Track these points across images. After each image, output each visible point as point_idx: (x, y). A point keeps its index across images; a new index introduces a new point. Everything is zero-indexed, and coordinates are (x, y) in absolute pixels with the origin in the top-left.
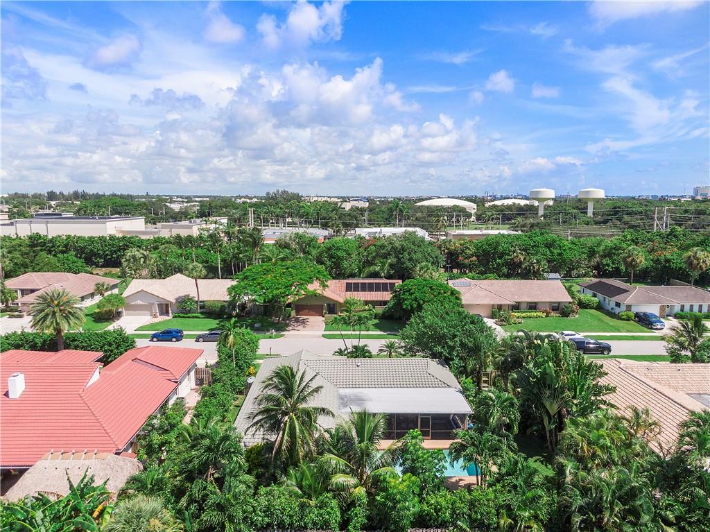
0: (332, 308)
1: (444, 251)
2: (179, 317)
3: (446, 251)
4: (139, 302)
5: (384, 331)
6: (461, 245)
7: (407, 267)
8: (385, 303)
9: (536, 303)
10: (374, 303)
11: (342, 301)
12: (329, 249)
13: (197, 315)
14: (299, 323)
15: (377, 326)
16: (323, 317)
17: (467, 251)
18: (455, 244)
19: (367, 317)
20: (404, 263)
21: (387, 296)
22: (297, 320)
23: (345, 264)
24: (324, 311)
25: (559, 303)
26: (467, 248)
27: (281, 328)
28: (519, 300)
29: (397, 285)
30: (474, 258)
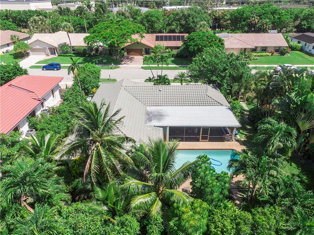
0: (148, 50)
1: (212, 17)
2: (61, 55)
3: (214, 17)
4: (38, 47)
5: (177, 65)
6: (222, 13)
7: (191, 26)
8: (178, 48)
9: (266, 47)
10: (172, 48)
11: (153, 46)
12: (147, 16)
13: (71, 55)
14: (129, 60)
15: (173, 62)
16: (143, 56)
17: (226, 17)
18: (218, 13)
19: (167, 56)
20: (190, 24)
21: (180, 43)
22: (128, 58)
23: (156, 25)
24: (143, 53)
25: (280, 47)
26: (225, 15)
27: (118, 62)
28: (256, 45)
29: (185, 37)
30: (229, 22)
